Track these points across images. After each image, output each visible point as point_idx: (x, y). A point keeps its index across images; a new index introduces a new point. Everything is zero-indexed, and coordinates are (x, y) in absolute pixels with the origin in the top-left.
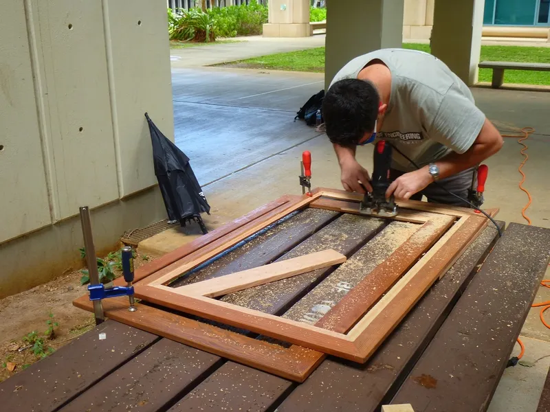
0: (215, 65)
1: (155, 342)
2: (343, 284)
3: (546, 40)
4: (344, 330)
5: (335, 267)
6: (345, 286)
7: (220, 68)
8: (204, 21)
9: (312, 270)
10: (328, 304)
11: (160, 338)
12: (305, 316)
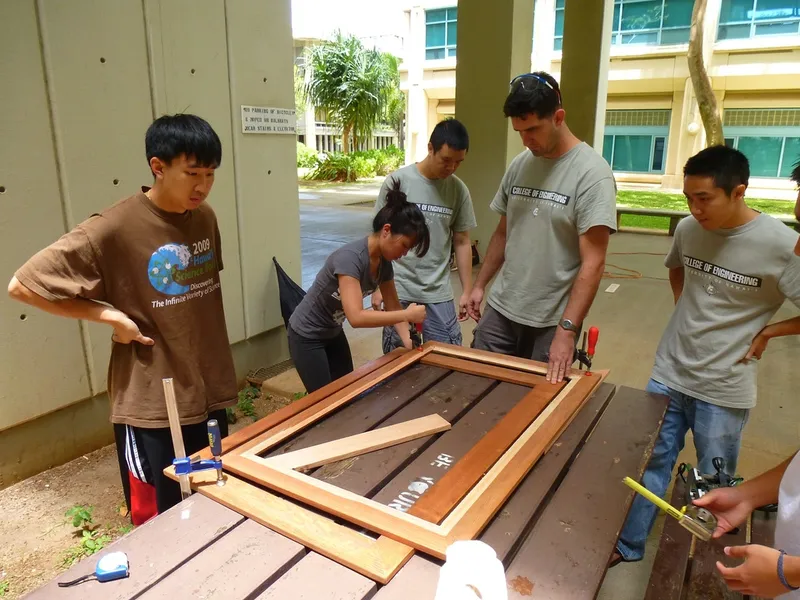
0: (354, 204)
1: (238, 523)
2: (443, 457)
3: (660, 185)
4: (438, 519)
5: (438, 435)
6: (446, 459)
7: (359, 207)
8: (346, 162)
9: (415, 439)
10: (425, 482)
11: (246, 518)
12: (400, 496)
